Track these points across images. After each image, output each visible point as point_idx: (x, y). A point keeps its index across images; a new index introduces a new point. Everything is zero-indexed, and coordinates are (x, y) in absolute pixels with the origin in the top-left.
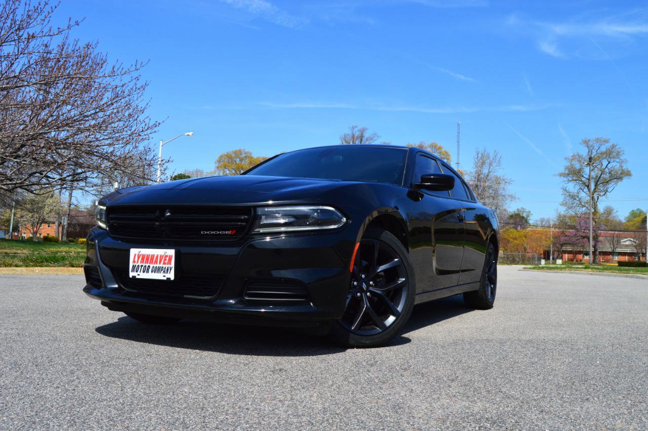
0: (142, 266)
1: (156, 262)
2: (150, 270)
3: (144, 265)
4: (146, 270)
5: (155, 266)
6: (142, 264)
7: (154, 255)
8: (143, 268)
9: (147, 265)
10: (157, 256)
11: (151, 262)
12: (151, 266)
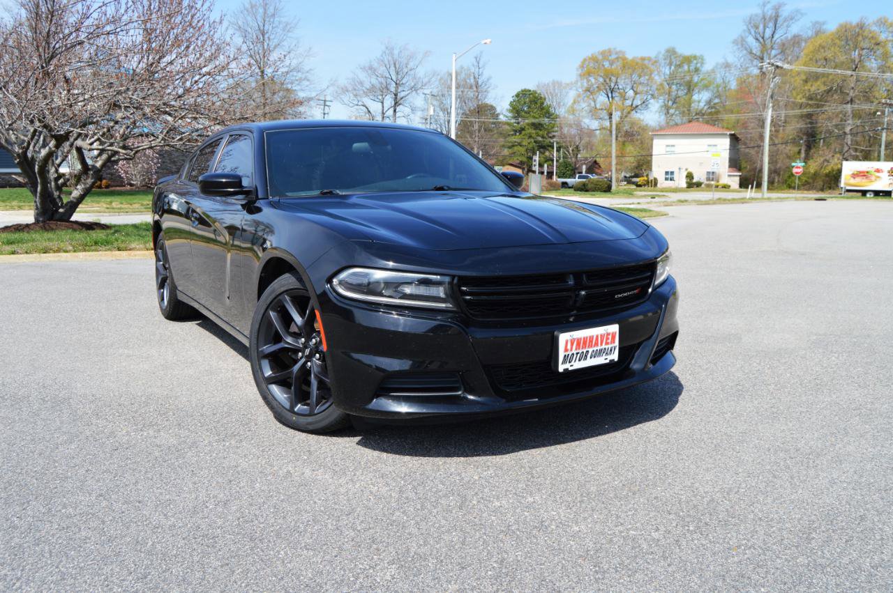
0: (577, 354)
1: (596, 344)
2: (589, 356)
3: (581, 351)
4: (584, 357)
5: (595, 349)
6: (577, 351)
7: (593, 336)
8: (579, 355)
9: (585, 351)
10: (597, 336)
11: (590, 346)
12: (591, 350)
